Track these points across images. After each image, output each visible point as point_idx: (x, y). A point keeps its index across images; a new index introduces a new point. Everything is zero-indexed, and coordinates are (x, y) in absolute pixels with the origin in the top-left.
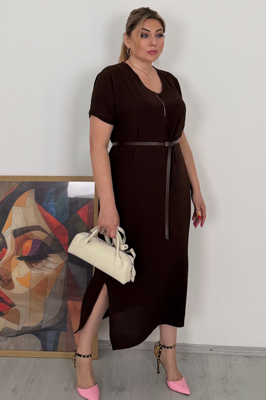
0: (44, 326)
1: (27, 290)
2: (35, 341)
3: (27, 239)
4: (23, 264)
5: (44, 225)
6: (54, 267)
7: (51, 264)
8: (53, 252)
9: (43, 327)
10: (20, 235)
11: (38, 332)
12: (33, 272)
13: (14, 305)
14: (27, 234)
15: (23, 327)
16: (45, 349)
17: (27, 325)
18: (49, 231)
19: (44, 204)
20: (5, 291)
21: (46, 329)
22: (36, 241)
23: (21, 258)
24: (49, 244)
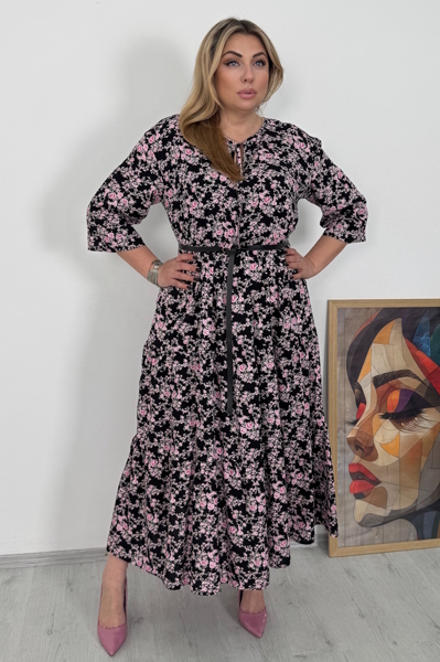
0: (420, 507)
1: (395, 459)
2: (409, 528)
3: (393, 388)
4: (388, 425)
5: (415, 369)
6: (431, 427)
7: (426, 422)
8: (429, 406)
9: (418, 509)
10: (382, 384)
11: (411, 516)
12: (402, 434)
13: (379, 482)
14: (394, 381)
15: (392, 511)
16: (421, 537)
17: (396, 507)
18: (423, 377)
19: (415, 340)
20: (366, 464)
21: (422, 511)
22: (405, 392)
23: (386, 416)
24: (422, 395)
